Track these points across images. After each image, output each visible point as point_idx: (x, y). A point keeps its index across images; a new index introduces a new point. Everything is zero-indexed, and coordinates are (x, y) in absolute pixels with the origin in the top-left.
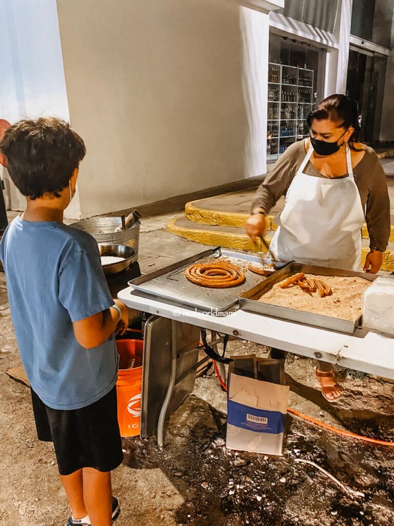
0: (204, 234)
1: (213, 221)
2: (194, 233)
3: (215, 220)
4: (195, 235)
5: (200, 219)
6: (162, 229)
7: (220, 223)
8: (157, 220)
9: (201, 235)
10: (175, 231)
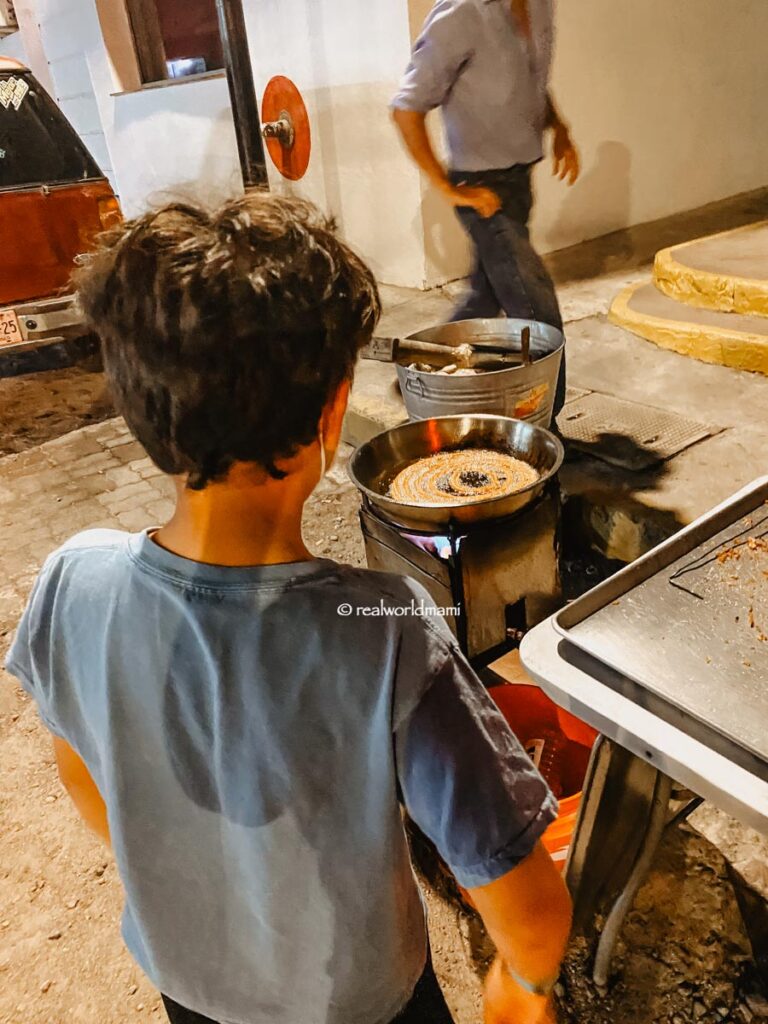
0: (702, 335)
1: (725, 302)
2: (677, 333)
3: (731, 300)
4: (677, 336)
5: (692, 295)
6: (599, 317)
7: (743, 307)
8: (586, 292)
9: (694, 337)
10: (629, 324)
